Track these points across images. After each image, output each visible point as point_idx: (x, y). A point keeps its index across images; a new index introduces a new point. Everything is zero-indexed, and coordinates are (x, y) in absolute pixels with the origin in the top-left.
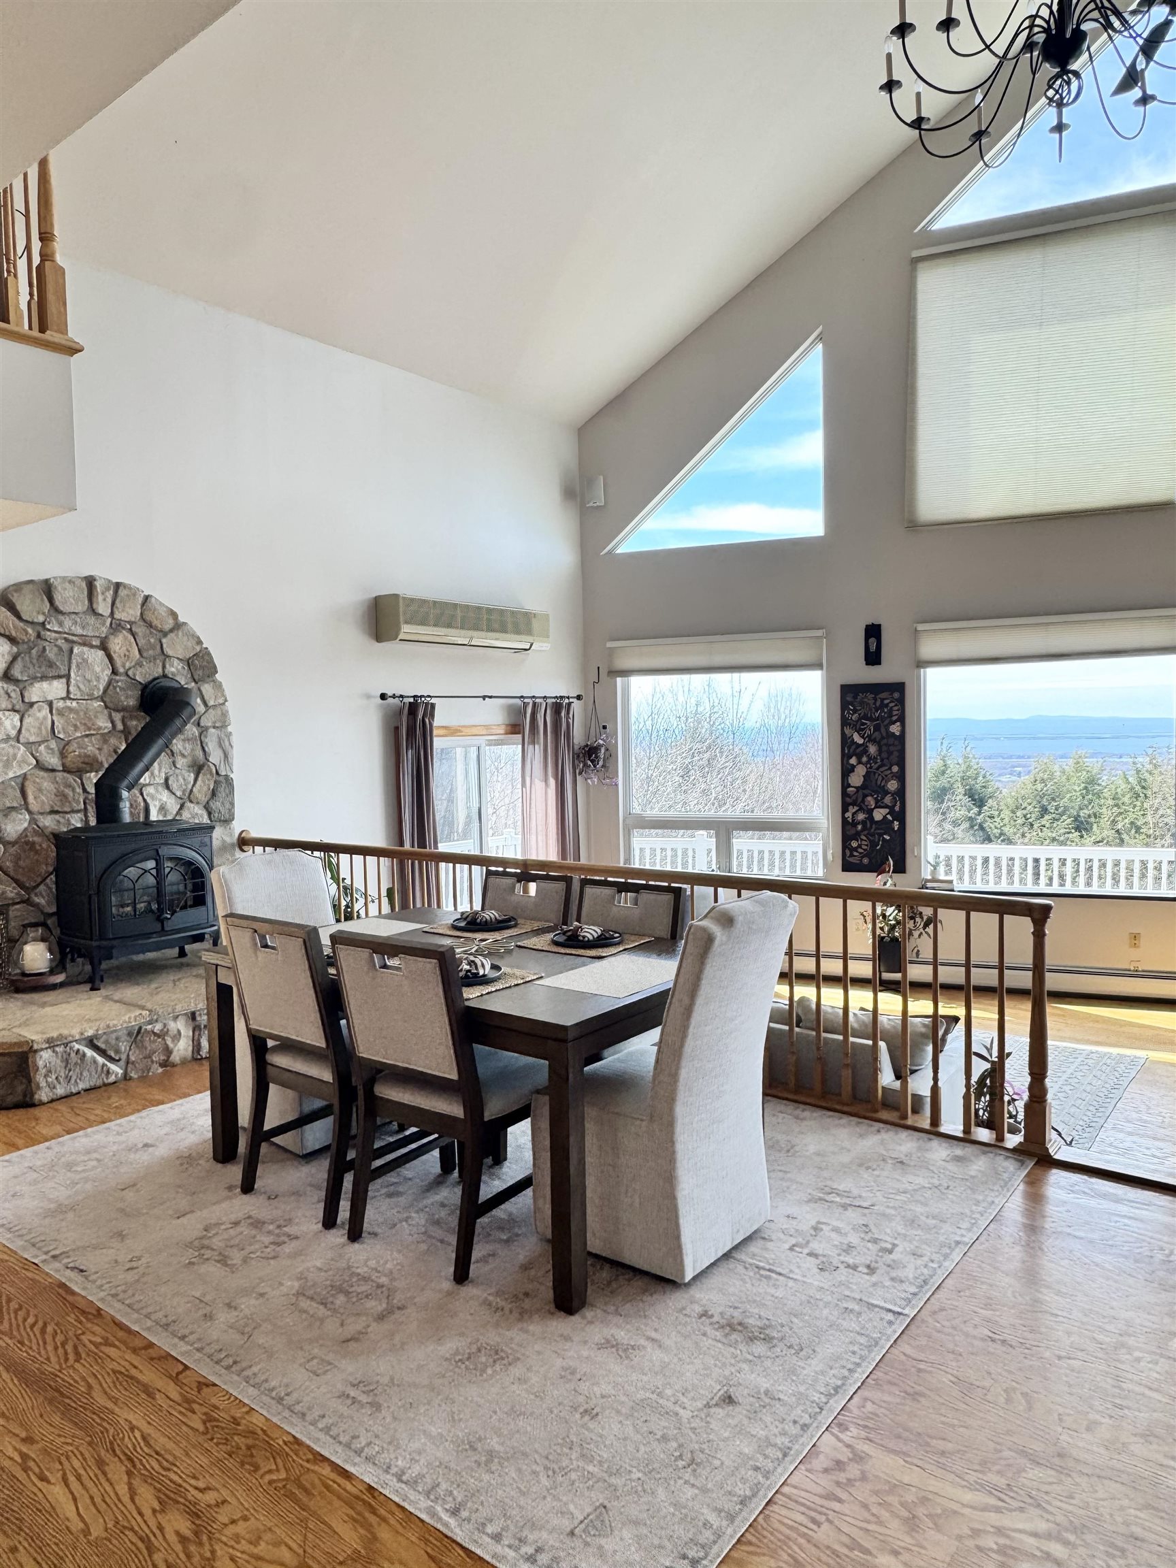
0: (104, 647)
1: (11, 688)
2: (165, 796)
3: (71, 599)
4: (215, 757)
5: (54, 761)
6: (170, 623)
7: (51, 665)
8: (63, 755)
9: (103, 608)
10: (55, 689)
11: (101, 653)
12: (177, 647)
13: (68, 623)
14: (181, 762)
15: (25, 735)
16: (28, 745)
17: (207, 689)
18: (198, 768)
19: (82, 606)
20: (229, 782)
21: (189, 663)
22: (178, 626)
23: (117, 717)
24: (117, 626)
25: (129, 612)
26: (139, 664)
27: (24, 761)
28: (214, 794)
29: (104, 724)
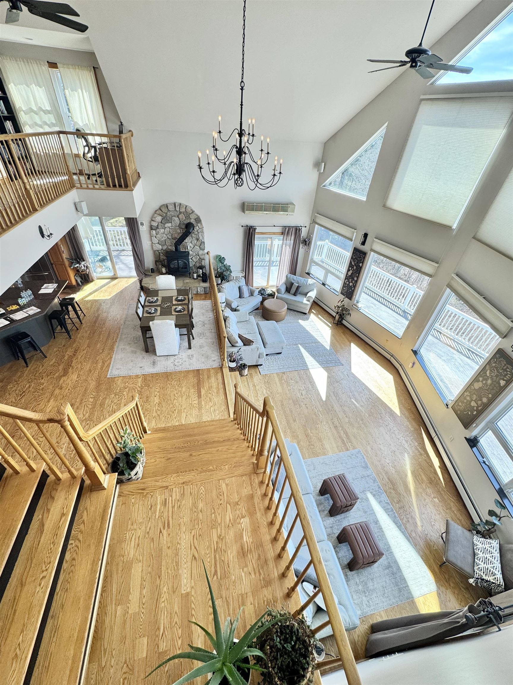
0: (178, 217)
1: (162, 224)
2: (191, 244)
3: (171, 208)
4: (201, 238)
5: (170, 237)
6: (191, 212)
7: (168, 220)
8: (172, 236)
9: (178, 209)
10: (169, 225)
11: (177, 218)
12: (193, 217)
13: (171, 213)
14: (194, 238)
15: (165, 233)
16: (166, 234)
17: (199, 225)
18: (198, 240)
19: (174, 209)
20: (204, 242)
21: (195, 219)
22: (193, 212)
23: (181, 230)
24: (180, 213)
25: (183, 210)
26: (185, 220)
27: (165, 237)
28: (201, 245)
29: (179, 231)
